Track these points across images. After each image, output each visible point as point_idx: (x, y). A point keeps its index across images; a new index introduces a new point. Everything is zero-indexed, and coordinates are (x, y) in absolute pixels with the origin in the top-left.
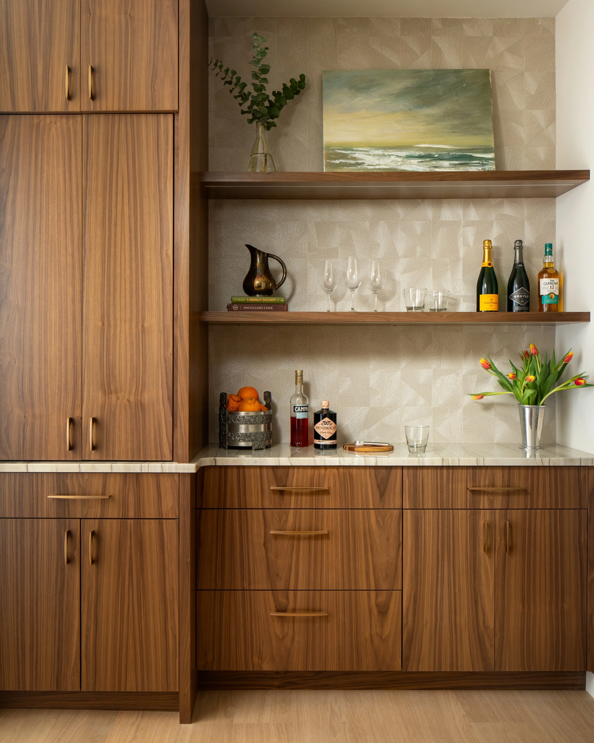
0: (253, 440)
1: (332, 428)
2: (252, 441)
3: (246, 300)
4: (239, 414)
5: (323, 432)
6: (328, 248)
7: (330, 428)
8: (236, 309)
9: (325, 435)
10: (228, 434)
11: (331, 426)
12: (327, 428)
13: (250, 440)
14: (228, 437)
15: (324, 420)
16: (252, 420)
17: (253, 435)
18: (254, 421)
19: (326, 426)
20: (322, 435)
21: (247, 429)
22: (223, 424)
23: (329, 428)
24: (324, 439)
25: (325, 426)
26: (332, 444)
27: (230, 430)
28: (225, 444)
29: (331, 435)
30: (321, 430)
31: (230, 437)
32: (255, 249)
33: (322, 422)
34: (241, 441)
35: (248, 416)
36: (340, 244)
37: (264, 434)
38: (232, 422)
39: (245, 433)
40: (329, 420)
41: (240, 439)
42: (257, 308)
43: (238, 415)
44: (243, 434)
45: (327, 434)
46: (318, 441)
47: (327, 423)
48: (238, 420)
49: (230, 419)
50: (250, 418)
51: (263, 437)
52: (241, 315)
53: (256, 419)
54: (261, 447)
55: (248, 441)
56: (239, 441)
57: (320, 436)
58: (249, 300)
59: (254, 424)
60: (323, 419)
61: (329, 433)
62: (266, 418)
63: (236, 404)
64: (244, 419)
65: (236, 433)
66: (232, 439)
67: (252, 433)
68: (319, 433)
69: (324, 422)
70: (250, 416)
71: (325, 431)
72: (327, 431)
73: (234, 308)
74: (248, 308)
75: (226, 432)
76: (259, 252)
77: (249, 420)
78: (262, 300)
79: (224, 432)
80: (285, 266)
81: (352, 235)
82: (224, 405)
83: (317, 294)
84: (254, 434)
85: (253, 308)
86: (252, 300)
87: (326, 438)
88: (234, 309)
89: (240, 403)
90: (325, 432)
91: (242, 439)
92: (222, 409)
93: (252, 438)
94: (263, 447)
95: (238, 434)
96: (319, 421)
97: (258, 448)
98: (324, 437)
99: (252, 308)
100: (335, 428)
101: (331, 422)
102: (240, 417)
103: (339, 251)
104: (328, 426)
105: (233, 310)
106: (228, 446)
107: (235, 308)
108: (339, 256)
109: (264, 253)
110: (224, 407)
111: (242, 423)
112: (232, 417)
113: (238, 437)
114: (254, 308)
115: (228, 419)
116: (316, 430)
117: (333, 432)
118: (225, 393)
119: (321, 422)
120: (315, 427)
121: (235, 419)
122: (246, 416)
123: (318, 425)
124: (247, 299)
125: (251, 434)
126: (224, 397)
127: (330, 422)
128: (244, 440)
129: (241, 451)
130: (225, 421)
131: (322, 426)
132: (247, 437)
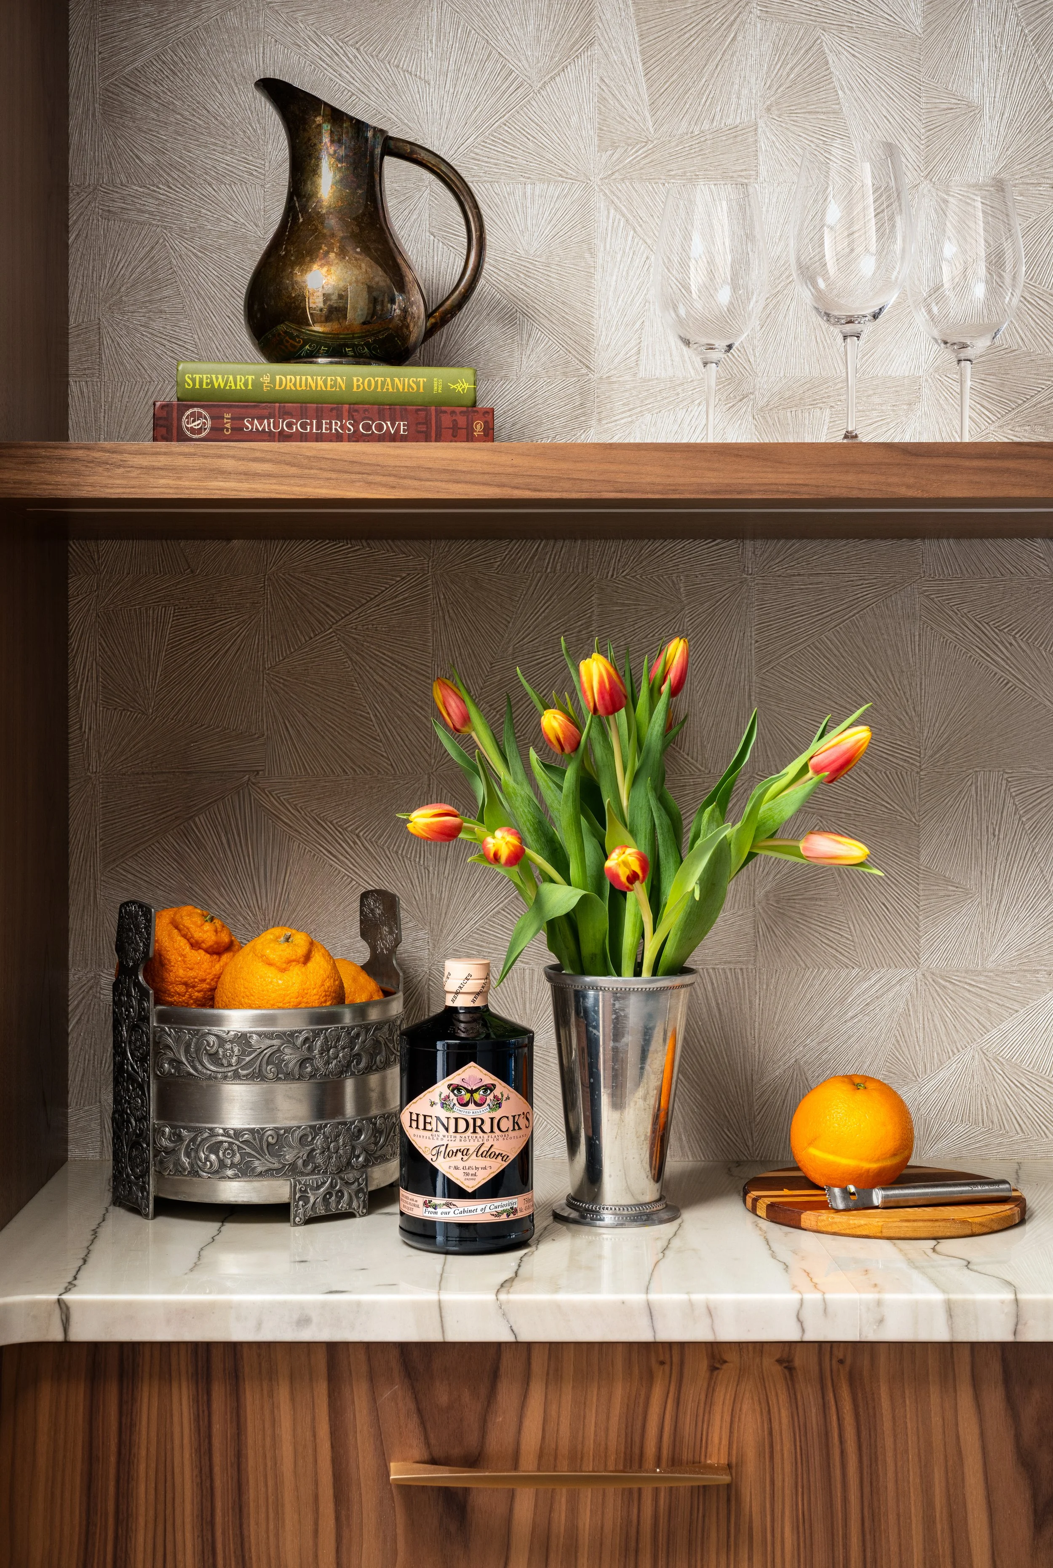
0: (293, 1165)
1: (506, 1124)
2: (292, 1170)
3: (257, 384)
4: (217, 1021)
5: (453, 1146)
6: (706, 126)
7: (496, 1125)
8: (200, 431)
9: (461, 1164)
10: (159, 1131)
11: (497, 1114)
12: (476, 1126)
13: (278, 1170)
14: (157, 1153)
15: (456, 1078)
16: (291, 1057)
17: (294, 1139)
18: (302, 1063)
19: (471, 1111)
20: (443, 1165)
21: (267, 1105)
22: (132, 1079)
23: (487, 1127)
24: (455, 1191)
25: (460, 1112)
26: (504, 1218)
27: (166, 1111)
28: (143, 1189)
29: (496, 1166)
30: (441, 1138)
31: (168, 1151)
32: (311, 103)
33: (446, 1092)
34: (230, 1173)
35: (269, 1036)
36: (768, 109)
37: (360, 1132)
38: (177, 1069)
39: (252, 1131)
40: (488, 1078)
41: (222, 1165)
42: (319, 427)
43: (215, 1029)
44: (238, 1133)
45: (474, 1161)
46: (420, 1199)
47: (477, 1096)
48: (214, 1057)
49: (168, 1047)
50: (276, 1042)
51: (353, 1148)
52: (229, 464)
53: (310, 1049)
54: (343, 1205)
55: (268, 1173)
56: (218, 1172)
57: (434, 1171)
58: (273, 381)
59: (300, 1078)
60: (448, 1073)
61: (489, 1154)
62: (368, 1043)
63: (205, 965)
64: (243, 1053)
65: (200, 1131)
66: (178, 1163)
67: (288, 1130)
68: (428, 1157)
69: (456, 1088)
70: (280, 1036)
71: (463, 1145)
72: (473, 1145)
73: (188, 424)
74: (266, 425)
75: (145, 1118)
76: (336, 116)
77: (275, 1058)
78: (349, 385)
79: (139, 1120)
80: (476, 206)
81: (831, 58)
82: (134, 972)
83: (641, 374)
84: (302, 1138)
85: (297, 427)
86: (289, 386)
87: (470, 1186)
88: (192, 430)
89: (225, 958)
90: (465, 1152)
91: (233, 1165)
92: (129, 995)
93: (289, 1157)
94: (350, 1203)
95: (213, 1133)
96: (432, 1081)
97: (321, 1211)
98: (458, 1178)
99: (289, 425)
100: (522, 1122)
101: (502, 1088)
102: (221, 1041)
103: (763, 145)
104: (484, 1113)
105: (182, 437)
106: (157, 1199)
107: (195, 425)
108: (763, 169)
109: (359, 126)
110: (137, 984)
111: (237, 1076)
112: (178, 1040)
113: (215, 1148)
114: (303, 426)
115: (160, 1046)
116: (412, 1134)
117: (511, 1147)
118: (141, 906)
119: (441, 1088)
120: (405, 1118)
121: (197, 1050)
122: (259, 1034)
123: (421, 1104)
124: (266, 379)
125: (282, 1135)
126: (137, 927)
127: (489, 1088)
128: (245, 1171)
129: (232, 1230)
130: (143, 1059)
131: (443, 1114)
132: (260, 1152)
